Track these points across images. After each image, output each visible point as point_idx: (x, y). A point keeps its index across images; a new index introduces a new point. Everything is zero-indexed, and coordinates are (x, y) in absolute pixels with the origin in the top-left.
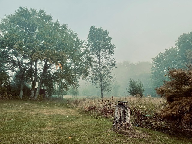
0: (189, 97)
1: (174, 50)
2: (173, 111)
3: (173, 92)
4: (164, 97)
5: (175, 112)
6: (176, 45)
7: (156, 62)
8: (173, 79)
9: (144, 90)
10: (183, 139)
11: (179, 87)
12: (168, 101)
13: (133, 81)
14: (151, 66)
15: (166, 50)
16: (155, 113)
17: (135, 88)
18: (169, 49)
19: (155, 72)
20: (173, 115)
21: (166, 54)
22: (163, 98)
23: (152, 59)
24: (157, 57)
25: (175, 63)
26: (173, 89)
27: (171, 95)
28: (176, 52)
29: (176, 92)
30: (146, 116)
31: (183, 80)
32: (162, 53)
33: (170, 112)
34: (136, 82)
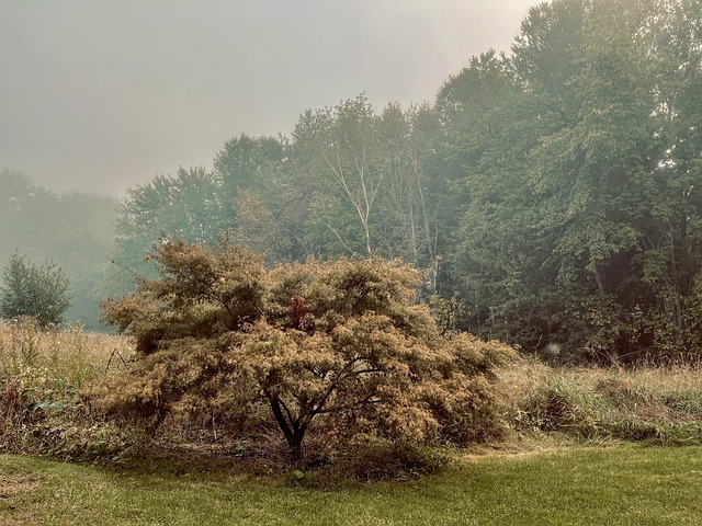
0: (204, 340)
1: (207, 180)
2: (144, 386)
3: (163, 321)
4: (128, 335)
5: (148, 390)
6: (216, 165)
7: (139, 204)
8: (168, 275)
9: (67, 305)
10: (158, 480)
11: (182, 303)
12: (138, 349)
13: (25, 262)
14: (121, 217)
15: (182, 173)
16: (82, 396)
17: (30, 292)
18: (191, 171)
19: (131, 241)
20: (139, 400)
21: (179, 186)
22: (127, 339)
23: (129, 191)
24: (148, 188)
25: (203, 221)
26: (163, 309)
27: (153, 330)
28: (212, 188)
29: (173, 320)
30: (42, 406)
31: (200, 281)
32: (167, 177)
33: (131, 390)
34: (38, 268)
